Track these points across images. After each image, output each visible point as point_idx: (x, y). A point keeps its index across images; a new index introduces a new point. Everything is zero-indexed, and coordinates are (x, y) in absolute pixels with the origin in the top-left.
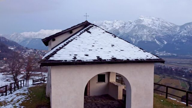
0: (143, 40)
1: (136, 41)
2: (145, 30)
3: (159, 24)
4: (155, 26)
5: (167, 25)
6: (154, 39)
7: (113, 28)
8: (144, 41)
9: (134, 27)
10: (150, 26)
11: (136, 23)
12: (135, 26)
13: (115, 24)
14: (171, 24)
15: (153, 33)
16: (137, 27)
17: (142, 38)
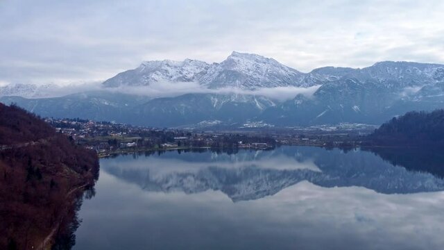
0: (233, 100)
1: (219, 103)
2: (237, 81)
3: (267, 70)
4: (260, 74)
5: (283, 71)
6: (253, 98)
7: (181, 75)
8: (234, 102)
9: (219, 76)
10: (251, 72)
11: (223, 66)
12: (221, 73)
13: (185, 68)
14: (291, 69)
15: (252, 87)
16: (224, 75)
17: (230, 97)
